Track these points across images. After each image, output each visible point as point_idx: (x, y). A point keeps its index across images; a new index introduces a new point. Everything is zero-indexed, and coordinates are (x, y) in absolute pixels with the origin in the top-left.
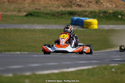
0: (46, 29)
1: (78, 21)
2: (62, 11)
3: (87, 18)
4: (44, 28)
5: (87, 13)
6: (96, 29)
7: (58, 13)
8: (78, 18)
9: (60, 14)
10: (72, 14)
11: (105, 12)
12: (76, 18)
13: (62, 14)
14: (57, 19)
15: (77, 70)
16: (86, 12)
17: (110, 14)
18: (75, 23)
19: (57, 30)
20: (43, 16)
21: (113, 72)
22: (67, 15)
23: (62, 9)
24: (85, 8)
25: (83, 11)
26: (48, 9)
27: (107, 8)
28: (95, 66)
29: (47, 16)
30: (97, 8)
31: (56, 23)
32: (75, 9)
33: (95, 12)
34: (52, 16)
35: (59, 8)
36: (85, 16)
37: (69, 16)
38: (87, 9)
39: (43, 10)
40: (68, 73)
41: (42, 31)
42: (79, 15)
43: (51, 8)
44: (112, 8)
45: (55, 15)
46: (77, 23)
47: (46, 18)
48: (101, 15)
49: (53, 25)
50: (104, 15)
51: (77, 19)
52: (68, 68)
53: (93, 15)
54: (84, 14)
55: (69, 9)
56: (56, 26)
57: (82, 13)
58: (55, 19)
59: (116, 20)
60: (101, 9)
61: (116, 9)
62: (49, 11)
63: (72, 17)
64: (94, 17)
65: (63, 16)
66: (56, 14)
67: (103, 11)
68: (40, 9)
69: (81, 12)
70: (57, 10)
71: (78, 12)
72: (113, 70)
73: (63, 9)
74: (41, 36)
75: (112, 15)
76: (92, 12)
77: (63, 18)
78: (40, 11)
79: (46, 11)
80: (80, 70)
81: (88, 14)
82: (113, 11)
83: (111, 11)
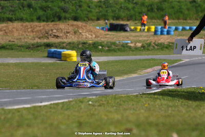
0: (20, 63)
1: (56, 54)
2: (37, 43)
3: (65, 50)
4: (18, 62)
5: (64, 45)
6: (75, 62)
7: (33, 45)
8: (56, 49)
9: (35, 46)
10: (48, 45)
11: (84, 43)
12: (53, 50)
13: (38, 46)
14: (32, 51)
15: (51, 104)
16: (63, 43)
17: (90, 44)
18: (52, 55)
19: (32, 63)
20: (17, 49)
21: (89, 104)
22: (43, 47)
23: (37, 40)
24: (63, 39)
25: (61, 42)
26: (23, 41)
27: (86, 38)
28: (71, 100)
29: (22, 48)
30: (76, 39)
31: (31, 56)
32: (52, 40)
33: (73, 43)
34: (27, 48)
35: (35, 40)
36: (63, 48)
37: (45, 48)
38: (65, 40)
39: (16, 42)
40: (40, 106)
41: (16, 65)
42: (56, 47)
43: (26, 40)
44: (91, 38)
45: (30, 48)
46: (54, 55)
47: (21, 51)
48: (80, 46)
49: (28, 59)
50: (83, 46)
51: (55, 51)
52: (41, 102)
53: (71, 46)
54: (61, 46)
55: (45, 41)
56: (31, 59)
57: (60, 45)
58: (30, 51)
59: (96, 51)
60: (80, 40)
61: (96, 40)
62: (23, 44)
63: (49, 49)
64: (72, 49)
65: (39, 48)
66: (31, 46)
67: (82, 41)
68: (13, 41)
69: (58, 43)
70: (32, 42)
71: (55, 44)
72: (90, 103)
73: (39, 41)
74: (15, 70)
75: (92, 46)
76: (70, 43)
77: (39, 51)
78: (14, 43)
79: (20, 44)
80: (54, 104)
81: (67, 45)
82: (93, 42)
83: (91, 42)
